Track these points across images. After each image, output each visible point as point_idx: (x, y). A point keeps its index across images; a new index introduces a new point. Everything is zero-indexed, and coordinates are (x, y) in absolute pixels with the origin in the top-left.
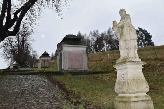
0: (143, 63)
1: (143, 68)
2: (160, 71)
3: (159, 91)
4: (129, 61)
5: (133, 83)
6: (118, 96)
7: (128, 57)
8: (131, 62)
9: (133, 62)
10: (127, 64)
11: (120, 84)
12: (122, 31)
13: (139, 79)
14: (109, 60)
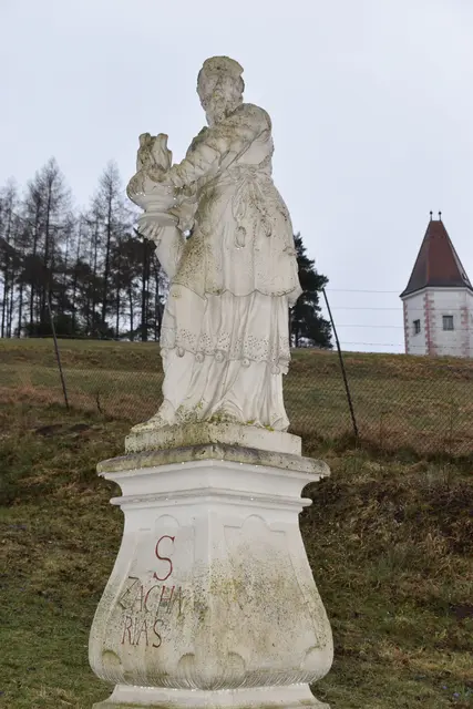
0: (313, 472)
1: (309, 502)
2: (364, 527)
3: (364, 666)
4: (225, 447)
5: (235, 609)
6: (112, 698)
7: (219, 419)
8: (241, 457)
9: (251, 458)
10: (211, 463)
11: (138, 606)
12: (200, 216)
13: (278, 584)
14: (18, 404)
